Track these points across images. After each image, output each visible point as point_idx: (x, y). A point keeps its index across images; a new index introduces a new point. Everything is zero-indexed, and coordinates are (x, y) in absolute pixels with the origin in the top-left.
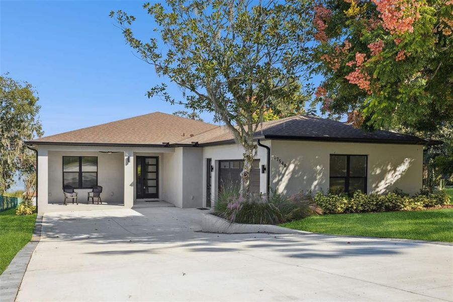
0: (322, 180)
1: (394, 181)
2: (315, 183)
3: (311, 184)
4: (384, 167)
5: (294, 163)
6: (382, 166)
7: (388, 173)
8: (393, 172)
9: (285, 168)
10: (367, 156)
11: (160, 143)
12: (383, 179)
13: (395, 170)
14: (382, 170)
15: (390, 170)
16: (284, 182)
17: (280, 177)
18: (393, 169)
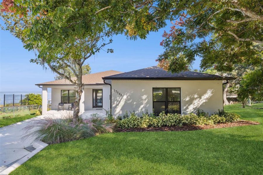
0: (147, 105)
1: (201, 104)
2: (142, 106)
3: (139, 107)
4: (192, 96)
5: (127, 94)
6: (191, 96)
7: (195, 100)
8: (199, 99)
9: (121, 98)
10: (180, 88)
11: (95, 83)
12: (192, 104)
13: (200, 98)
14: (190, 98)
15: (197, 98)
16: (120, 106)
17: (118, 103)
18: (198, 98)
